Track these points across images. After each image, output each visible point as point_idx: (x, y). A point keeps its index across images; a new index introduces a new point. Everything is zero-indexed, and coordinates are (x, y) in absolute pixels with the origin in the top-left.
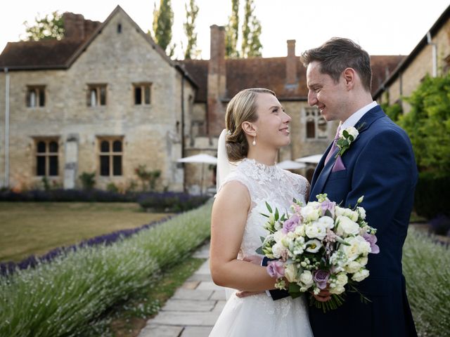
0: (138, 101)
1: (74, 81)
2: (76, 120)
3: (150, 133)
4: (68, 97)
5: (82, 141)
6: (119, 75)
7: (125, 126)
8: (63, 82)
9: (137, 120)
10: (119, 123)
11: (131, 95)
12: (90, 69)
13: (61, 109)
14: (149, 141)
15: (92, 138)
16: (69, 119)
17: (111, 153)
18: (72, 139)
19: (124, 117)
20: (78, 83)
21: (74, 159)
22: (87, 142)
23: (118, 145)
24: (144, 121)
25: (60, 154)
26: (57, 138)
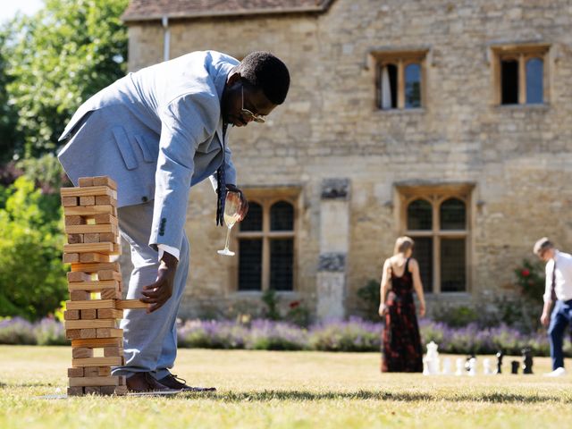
0: (509, 94)
1: (339, 45)
2: (342, 145)
3: (545, 179)
4: (320, 86)
5: (360, 199)
6: (458, 27)
7: (476, 160)
8: (307, 48)
9: (506, 145)
10: (459, 150)
11: (489, 79)
12: (381, 14)
13: (306, 116)
14: (542, 198)
15: (384, 190)
16: (323, 144)
17: (436, 232)
18: (336, 193)
19: (472, 135)
20: (348, 49)
21: (342, 247)
22: (372, 201)
23: (456, 208)
24: (528, 146)
25: (300, 234)
26: (297, 189)
